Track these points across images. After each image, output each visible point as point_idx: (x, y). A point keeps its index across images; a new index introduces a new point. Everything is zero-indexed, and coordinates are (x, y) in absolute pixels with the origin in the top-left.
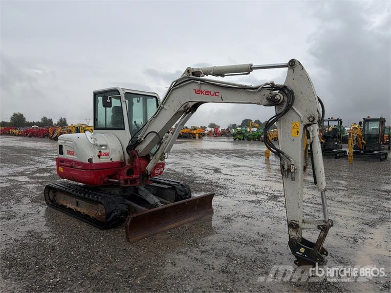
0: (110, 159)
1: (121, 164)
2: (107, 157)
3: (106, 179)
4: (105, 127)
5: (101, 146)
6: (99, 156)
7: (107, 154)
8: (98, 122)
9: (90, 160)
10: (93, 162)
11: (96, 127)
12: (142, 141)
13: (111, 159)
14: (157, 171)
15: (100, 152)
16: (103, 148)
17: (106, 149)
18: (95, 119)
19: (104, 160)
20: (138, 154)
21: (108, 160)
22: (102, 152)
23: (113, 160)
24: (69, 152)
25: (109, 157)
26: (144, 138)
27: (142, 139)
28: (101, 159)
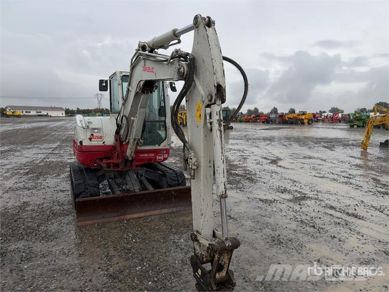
0: (102, 142)
1: (113, 148)
2: (99, 140)
5: (95, 129)
6: (90, 139)
9: (81, 142)
10: (84, 144)
12: (121, 125)
13: (104, 143)
14: (160, 157)
15: (92, 135)
16: (96, 131)
17: (99, 132)
19: (95, 143)
20: (120, 138)
21: (101, 143)
22: (95, 135)
23: (106, 143)
25: (101, 140)
26: (121, 122)
28: (92, 142)
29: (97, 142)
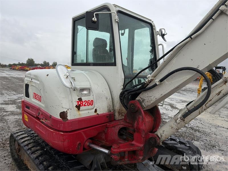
0: (94, 110)
1: (110, 117)
2: (90, 107)
3: (88, 144)
4: (85, 61)
5: (82, 90)
6: (78, 107)
7: (90, 103)
8: (76, 57)
9: (63, 115)
10: (69, 117)
11: (75, 62)
12: (156, 85)
13: (96, 111)
15: (80, 99)
16: (85, 92)
17: (88, 95)
18: (74, 53)
20: (142, 106)
21: (92, 113)
22: (84, 99)
23: (98, 112)
24: (36, 96)
25: (92, 107)
26: (161, 81)
27: (157, 81)
28: (81, 112)
29: (86, 112)
